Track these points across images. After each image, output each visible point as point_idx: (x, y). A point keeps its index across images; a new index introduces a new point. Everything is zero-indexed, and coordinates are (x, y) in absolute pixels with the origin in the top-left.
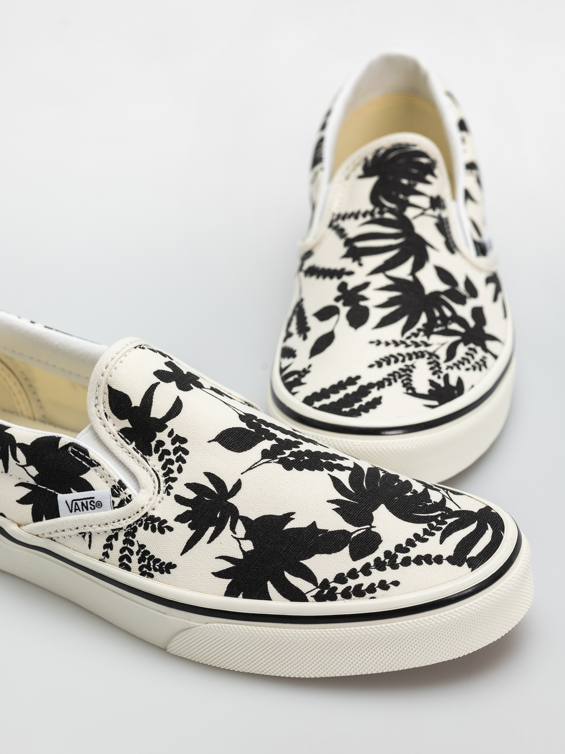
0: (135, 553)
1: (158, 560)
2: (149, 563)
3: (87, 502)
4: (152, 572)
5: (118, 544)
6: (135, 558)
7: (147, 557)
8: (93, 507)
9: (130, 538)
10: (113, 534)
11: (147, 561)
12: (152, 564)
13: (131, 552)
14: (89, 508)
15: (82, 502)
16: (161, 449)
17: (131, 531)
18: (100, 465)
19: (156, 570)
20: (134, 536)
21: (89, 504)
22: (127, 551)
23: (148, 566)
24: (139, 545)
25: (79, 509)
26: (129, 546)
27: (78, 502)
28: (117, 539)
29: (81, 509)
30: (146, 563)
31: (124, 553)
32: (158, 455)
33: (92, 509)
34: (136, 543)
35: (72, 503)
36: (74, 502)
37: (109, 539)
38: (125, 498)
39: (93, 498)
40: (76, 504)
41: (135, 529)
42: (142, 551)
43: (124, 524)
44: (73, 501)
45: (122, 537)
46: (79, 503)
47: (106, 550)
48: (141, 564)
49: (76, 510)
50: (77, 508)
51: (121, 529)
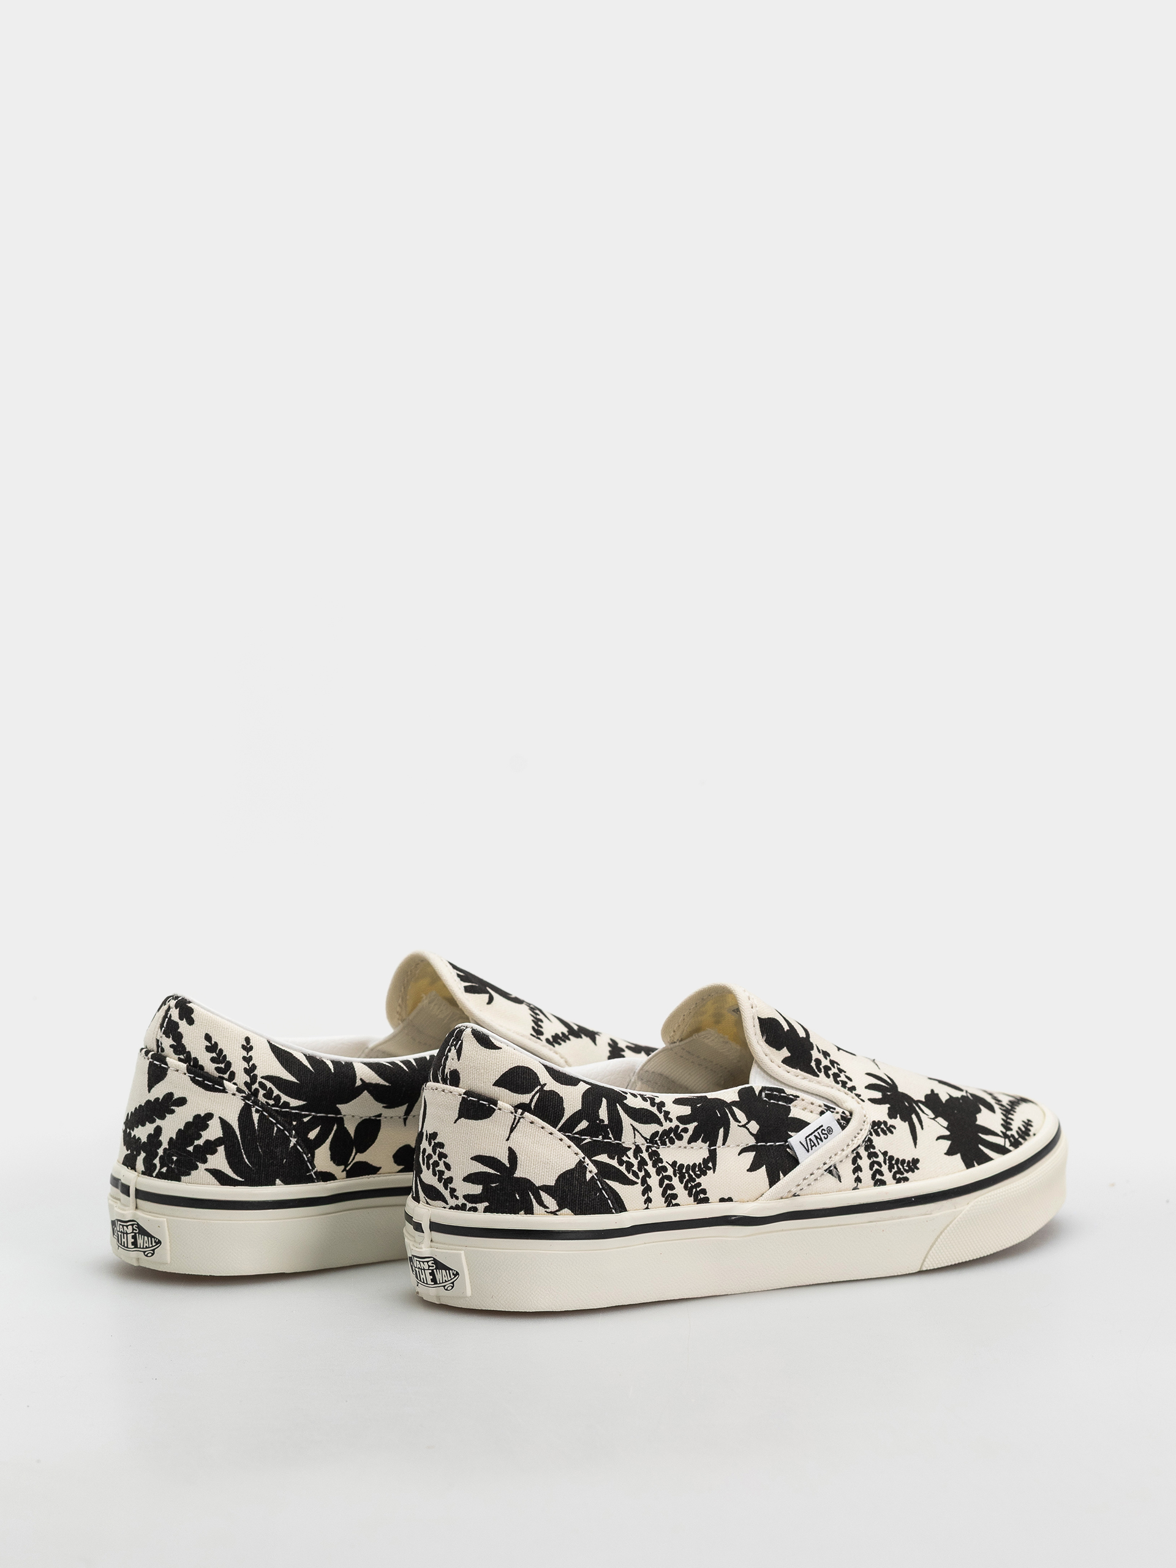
0: (882, 1163)
1: (903, 1161)
2: (898, 1167)
3: (818, 1133)
4: (906, 1175)
5: (864, 1163)
6: (885, 1168)
7: (894, 1162)
8: (826, 1136)
9: (872, 1150)
10: (855, 1155)
11: (895, 1166)
12: (901, 1167)
13: (879, 1164)
14: (823, 1138)
15: (815, 1136)
16: (821, 1066)
17: (869, 1145)
18: (798, 1097)
19: (907, 1171)
20: (874, 1148)
21: (821, 1134)
22: (875, 1165)
23: (899, 1172)
24: (882, 1153)
25: (815, 1144)
26: (875, 1159)
27: (810, 1137)
28: (861, 1158)
29: (817, 1144)
30: (896, 1169)
31: (874, 1169)
32: (823, 1073)
33: (825, 1138)
34: (879, 1153)
35: (806, 1140)
36: (808, 1139)
37: (854, 1161)
38: (840, 1118)
39: (822, 1126)
40: (810, 1140)
41: (870, 1140)
42: (887, 1158)
43: (859, 1140)
44: (806, 1138)
45: (864, 1154)
46: (812, 1137)
47: (856, 1174)
48: (892, 1173)
49: (812, 1147)
50: (813, 1144)
51: (859, 1146)
